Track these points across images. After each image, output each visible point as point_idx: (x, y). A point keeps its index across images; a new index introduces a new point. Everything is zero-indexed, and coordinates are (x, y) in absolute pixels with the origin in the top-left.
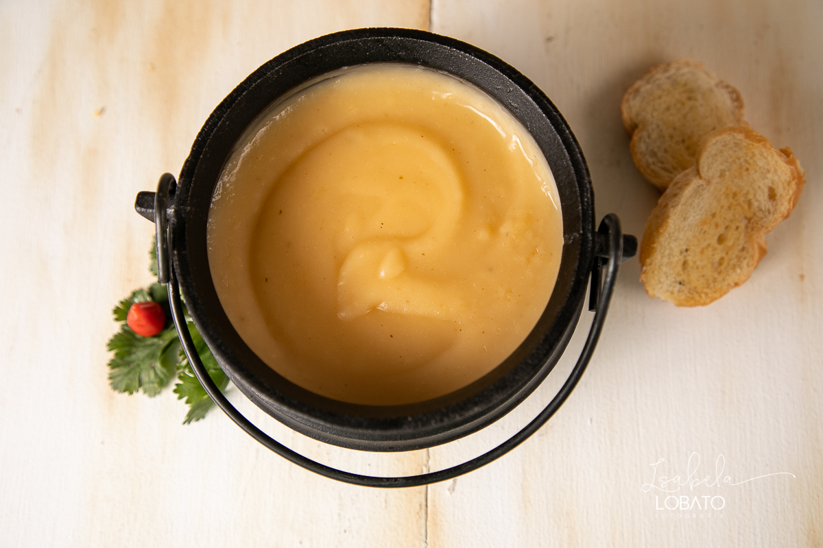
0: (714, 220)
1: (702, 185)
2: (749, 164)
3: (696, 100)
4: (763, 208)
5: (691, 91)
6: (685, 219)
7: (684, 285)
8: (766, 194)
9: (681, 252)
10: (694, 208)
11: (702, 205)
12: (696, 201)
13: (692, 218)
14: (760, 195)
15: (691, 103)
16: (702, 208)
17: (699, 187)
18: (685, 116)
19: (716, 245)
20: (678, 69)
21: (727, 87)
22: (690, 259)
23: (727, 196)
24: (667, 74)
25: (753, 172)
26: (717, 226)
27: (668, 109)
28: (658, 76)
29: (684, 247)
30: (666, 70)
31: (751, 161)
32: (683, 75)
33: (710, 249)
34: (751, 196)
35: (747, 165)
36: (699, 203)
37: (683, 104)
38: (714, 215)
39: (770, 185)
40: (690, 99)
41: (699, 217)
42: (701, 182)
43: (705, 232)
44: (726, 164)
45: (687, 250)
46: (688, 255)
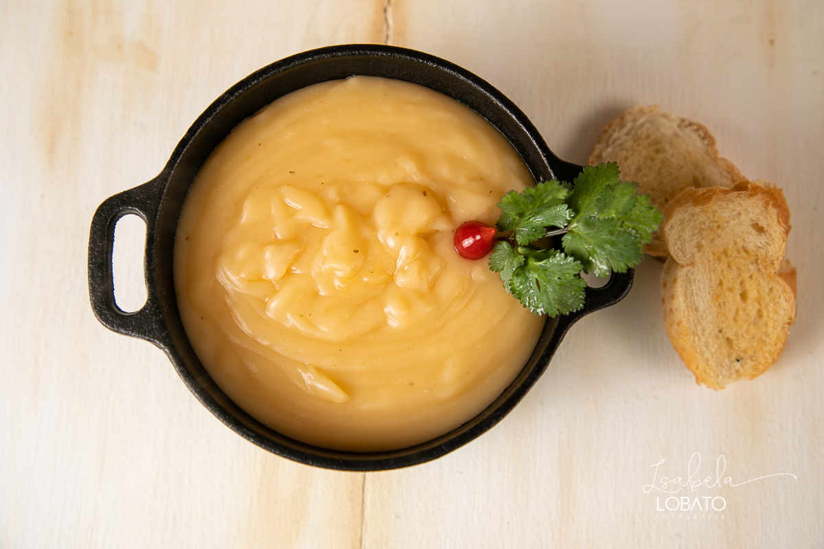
0: (725, 287)
1: (689, 271)
2: (716, 222)
3: (665, 151)
4: (760, 245)
5: (657, 142)
6: (697, 310)
7: (742, 359)
8: (754, 232)
9: (717, 337)
10: (697, 295)
11: (702, 286)
12: (694, 288)
13: (702, 304)
14: (749, 238)
15: (660, 156)
16: (704, 288)
17: (686, 275)
18: (659, 174)
19: (744, 305)
20: (634, 120)
21: (691, 124)
22: (729, 335)
23: (719, 259)
24: (625, 130)
25: (725, 225)
26: (731, 290)
27: (639, 169)
28: (616, 135)
29: (716, 331)
30: (622, 126)
31: (716, 219)
32: (642, 126)
33: (741, 313)
34: (740, 244)
35: (715, 224)
36: (698, 287)
37: (653, 160)
38: (721, 284)
39: (750, 223)
40: (657, 151)
41: (708, 297)
42: (685, 270)
43: (724, 303)
44: (695, 237)
45: (720, 331)
46: (726, 333)
